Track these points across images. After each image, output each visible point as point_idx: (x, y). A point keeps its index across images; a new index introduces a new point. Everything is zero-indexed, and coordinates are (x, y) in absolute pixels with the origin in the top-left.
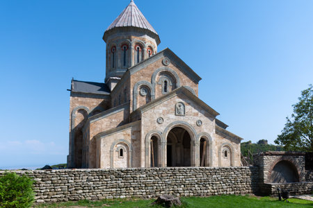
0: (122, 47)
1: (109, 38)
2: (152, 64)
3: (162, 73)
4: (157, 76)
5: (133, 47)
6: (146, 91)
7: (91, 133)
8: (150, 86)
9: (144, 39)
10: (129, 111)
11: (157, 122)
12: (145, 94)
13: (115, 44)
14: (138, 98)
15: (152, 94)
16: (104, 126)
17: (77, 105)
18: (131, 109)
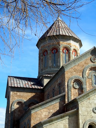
0: (52, 51)
1: (42, 45)
2: (82, 62)
3: (91, 69)
4: (87, 71)
5: (61, 50)
6: (78, 85)
7: (32, 122)
8: (82, 80)
9: (69, 44)
10: (65, 102)
11: (93, 111)
12: (77, 87)
13: (47, 49)
14: (72, 90)
15: (84, 86)
16: (43, 116)
17: (16, 98)
18: (66, 100)
